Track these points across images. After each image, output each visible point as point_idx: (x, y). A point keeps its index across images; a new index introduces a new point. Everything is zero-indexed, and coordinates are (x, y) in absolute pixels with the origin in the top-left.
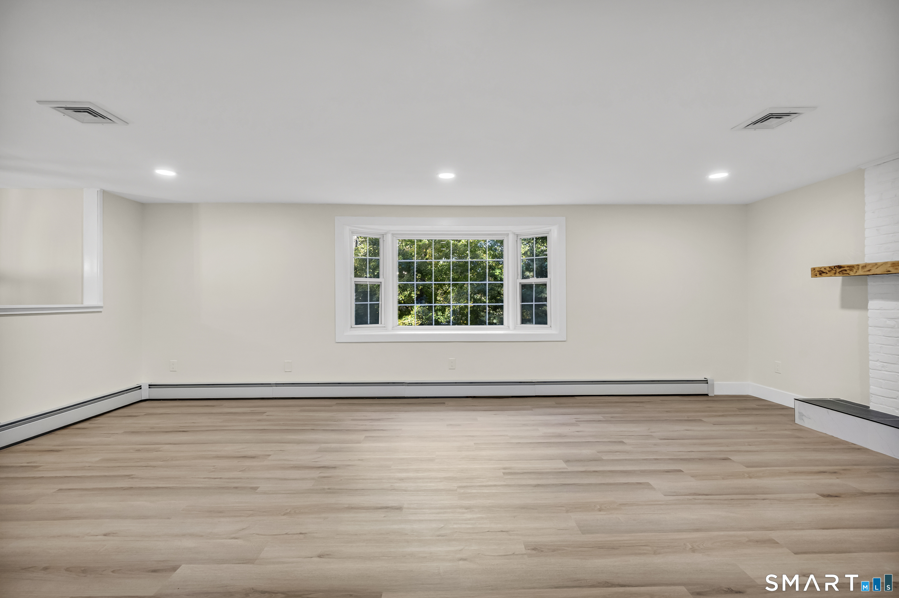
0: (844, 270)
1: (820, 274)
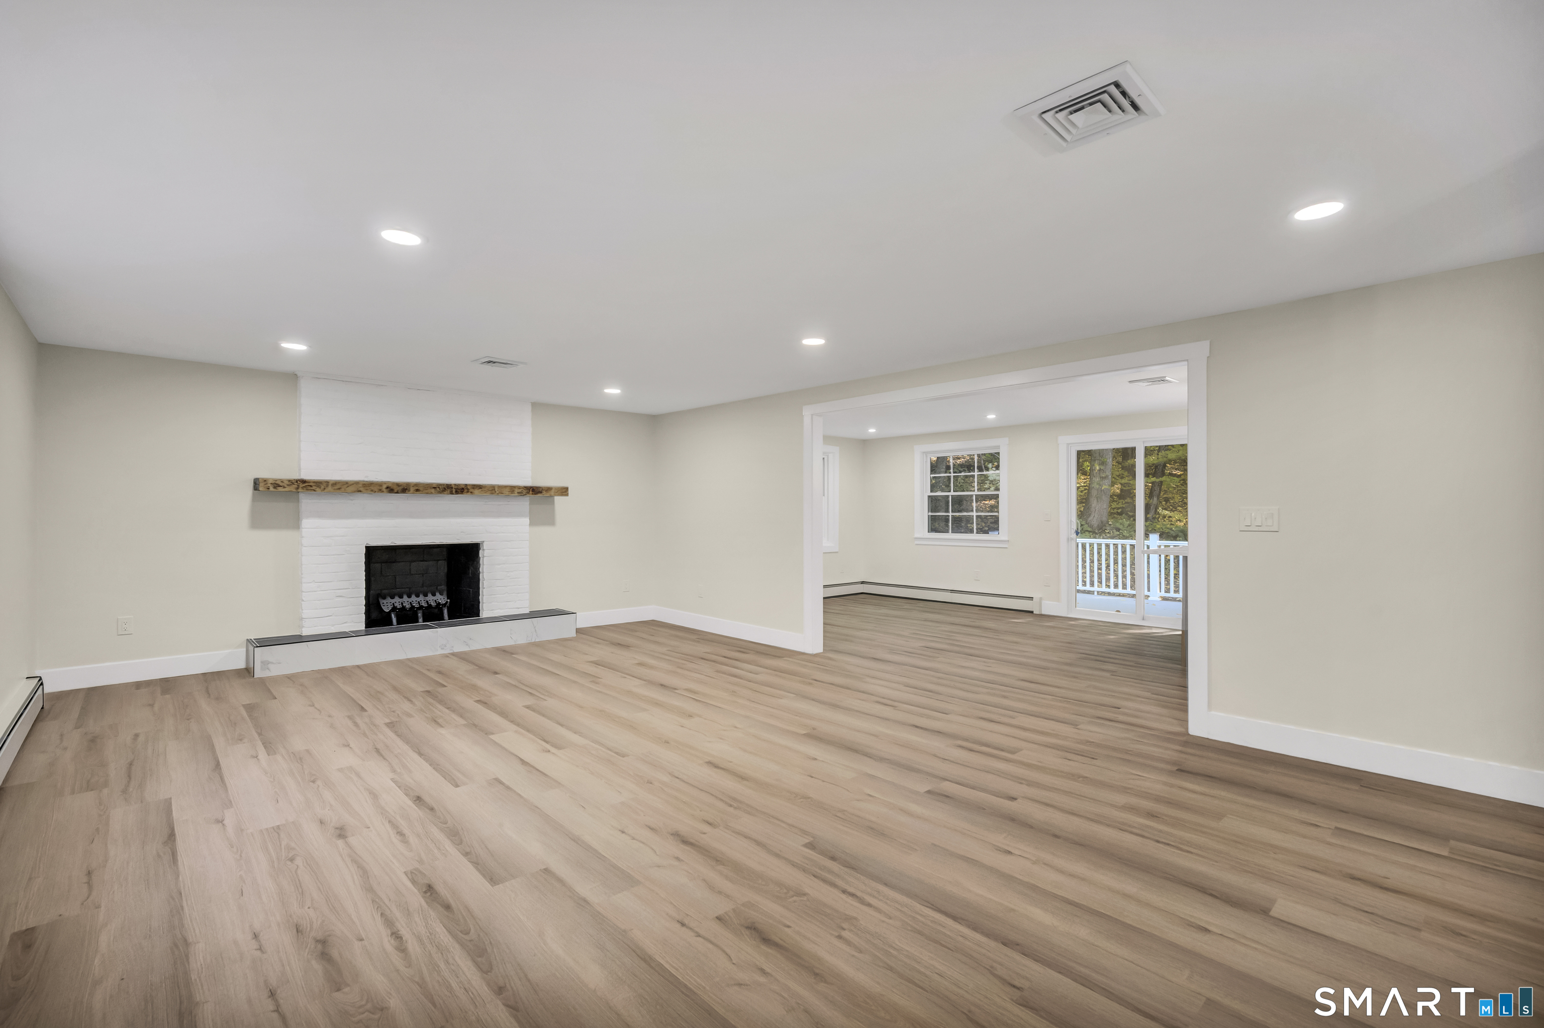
0: (308, 486)
1: (275, 488)
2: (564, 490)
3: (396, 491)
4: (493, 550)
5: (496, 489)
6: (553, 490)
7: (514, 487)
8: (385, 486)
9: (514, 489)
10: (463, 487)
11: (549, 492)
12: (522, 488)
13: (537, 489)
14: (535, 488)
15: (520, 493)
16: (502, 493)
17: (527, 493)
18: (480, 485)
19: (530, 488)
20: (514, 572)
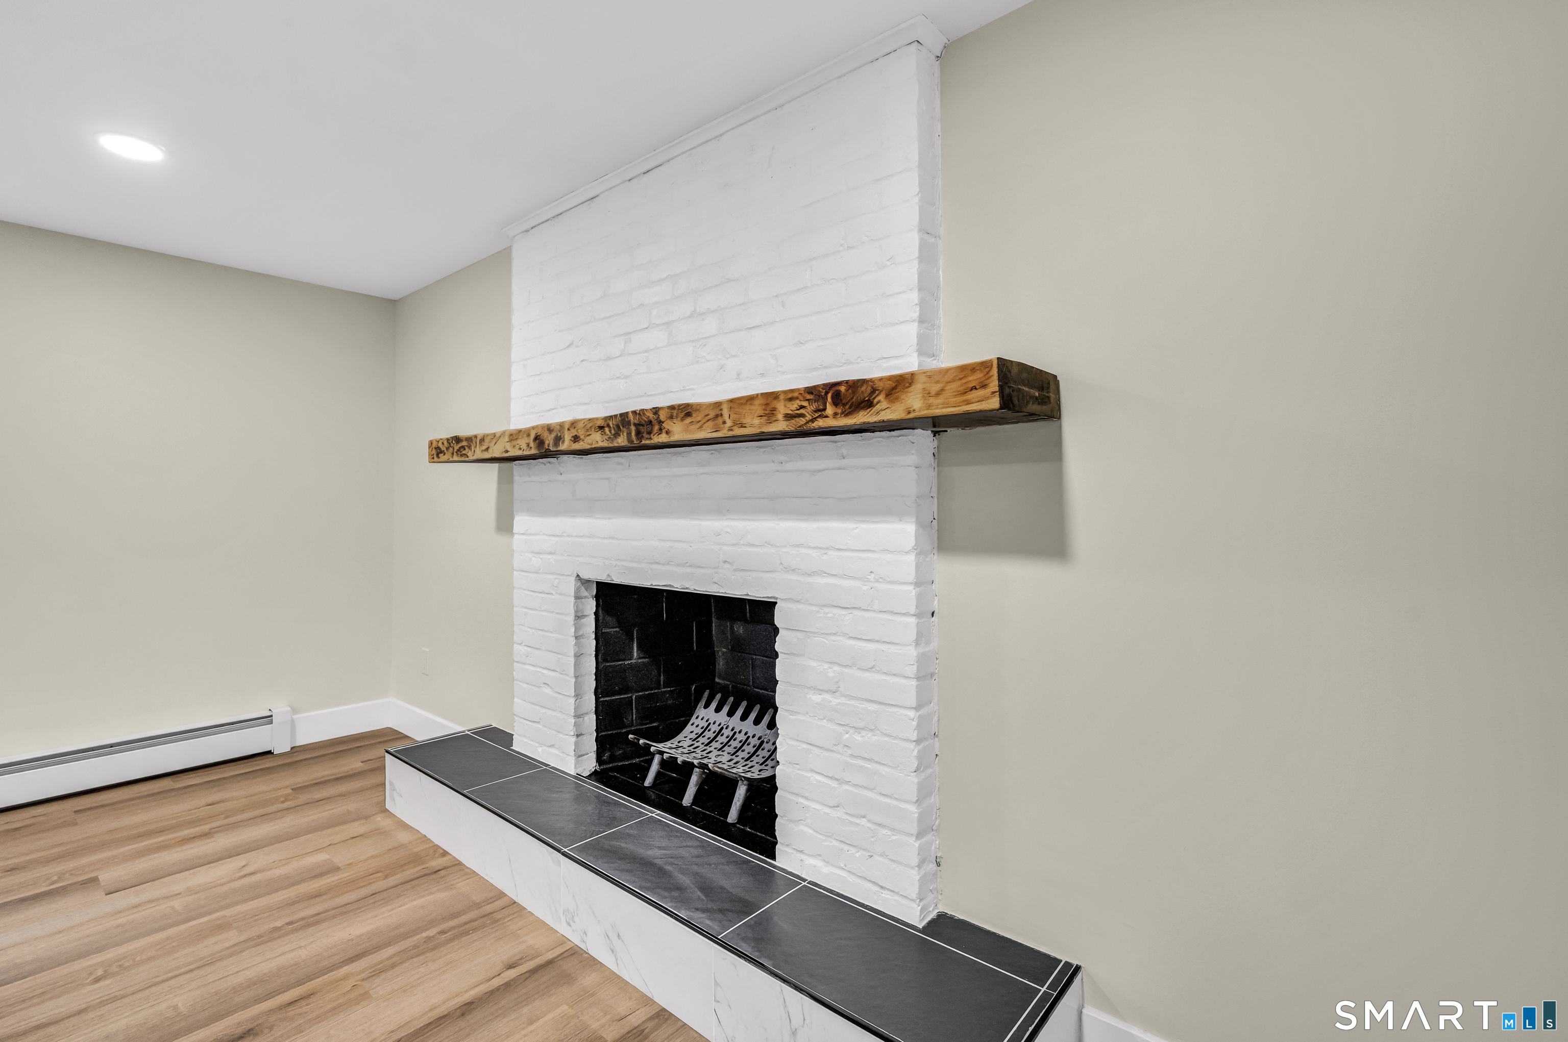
3: (546, 445)
5: (726, 414)
6: (918, 387)
8: (532, 435)
9: (775, 403)
10: (651, 416)
11: (903, 397)
12: (800, 397)
13: (853, 392)
14: (843, 388)
15: (795, 417)
16: (743, 426)
17: (817, 415)
18: (687, 405)
19: (827, 393)
20: (863, 733)
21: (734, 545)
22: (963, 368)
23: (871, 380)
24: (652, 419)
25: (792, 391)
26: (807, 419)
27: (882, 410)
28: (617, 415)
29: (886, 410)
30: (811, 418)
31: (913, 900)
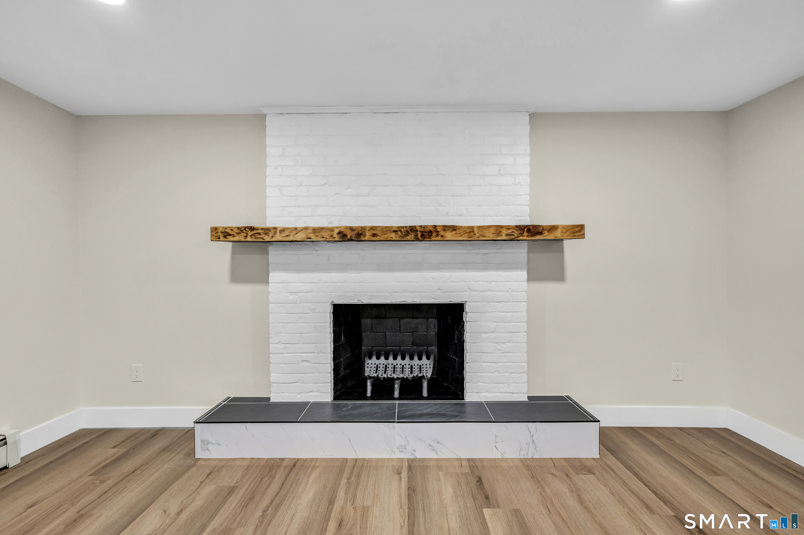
0: (257, 233)
1: (225, 237)
2: (577, 229)
3: (349, 237)
4: (478, 314)
5: (476, 231)
6: (559, 230)
7: (502, 227)
8: (336, 231)
9: (501, 230)
10: (431, 229)
11: (554, 232)
12: (512, 228)
13: (535, 229)
14: (531, 227)
15: (510, 235)
16: (484, 236)
17: (520, 235)
18: (454, 226)
19: (524, 228)
20: (506, 344)
21: (444, 282)
22: (574, 226)
23: (542, 226)
24: (432, 230)
25: (509, 226)
26: (516, 236)
27: (546, 236)
28: (407, 227)
29: (547, 236)
30: (517, 236)
31: (525, 393)
